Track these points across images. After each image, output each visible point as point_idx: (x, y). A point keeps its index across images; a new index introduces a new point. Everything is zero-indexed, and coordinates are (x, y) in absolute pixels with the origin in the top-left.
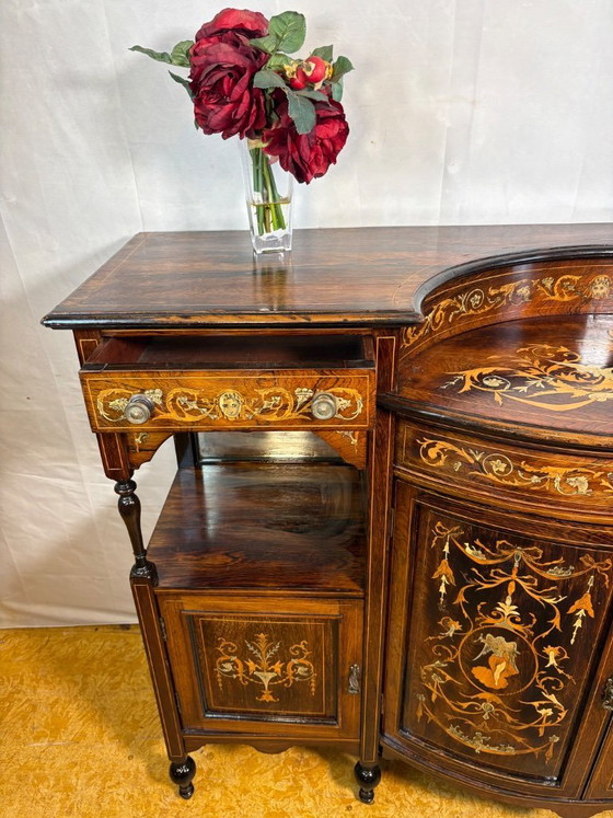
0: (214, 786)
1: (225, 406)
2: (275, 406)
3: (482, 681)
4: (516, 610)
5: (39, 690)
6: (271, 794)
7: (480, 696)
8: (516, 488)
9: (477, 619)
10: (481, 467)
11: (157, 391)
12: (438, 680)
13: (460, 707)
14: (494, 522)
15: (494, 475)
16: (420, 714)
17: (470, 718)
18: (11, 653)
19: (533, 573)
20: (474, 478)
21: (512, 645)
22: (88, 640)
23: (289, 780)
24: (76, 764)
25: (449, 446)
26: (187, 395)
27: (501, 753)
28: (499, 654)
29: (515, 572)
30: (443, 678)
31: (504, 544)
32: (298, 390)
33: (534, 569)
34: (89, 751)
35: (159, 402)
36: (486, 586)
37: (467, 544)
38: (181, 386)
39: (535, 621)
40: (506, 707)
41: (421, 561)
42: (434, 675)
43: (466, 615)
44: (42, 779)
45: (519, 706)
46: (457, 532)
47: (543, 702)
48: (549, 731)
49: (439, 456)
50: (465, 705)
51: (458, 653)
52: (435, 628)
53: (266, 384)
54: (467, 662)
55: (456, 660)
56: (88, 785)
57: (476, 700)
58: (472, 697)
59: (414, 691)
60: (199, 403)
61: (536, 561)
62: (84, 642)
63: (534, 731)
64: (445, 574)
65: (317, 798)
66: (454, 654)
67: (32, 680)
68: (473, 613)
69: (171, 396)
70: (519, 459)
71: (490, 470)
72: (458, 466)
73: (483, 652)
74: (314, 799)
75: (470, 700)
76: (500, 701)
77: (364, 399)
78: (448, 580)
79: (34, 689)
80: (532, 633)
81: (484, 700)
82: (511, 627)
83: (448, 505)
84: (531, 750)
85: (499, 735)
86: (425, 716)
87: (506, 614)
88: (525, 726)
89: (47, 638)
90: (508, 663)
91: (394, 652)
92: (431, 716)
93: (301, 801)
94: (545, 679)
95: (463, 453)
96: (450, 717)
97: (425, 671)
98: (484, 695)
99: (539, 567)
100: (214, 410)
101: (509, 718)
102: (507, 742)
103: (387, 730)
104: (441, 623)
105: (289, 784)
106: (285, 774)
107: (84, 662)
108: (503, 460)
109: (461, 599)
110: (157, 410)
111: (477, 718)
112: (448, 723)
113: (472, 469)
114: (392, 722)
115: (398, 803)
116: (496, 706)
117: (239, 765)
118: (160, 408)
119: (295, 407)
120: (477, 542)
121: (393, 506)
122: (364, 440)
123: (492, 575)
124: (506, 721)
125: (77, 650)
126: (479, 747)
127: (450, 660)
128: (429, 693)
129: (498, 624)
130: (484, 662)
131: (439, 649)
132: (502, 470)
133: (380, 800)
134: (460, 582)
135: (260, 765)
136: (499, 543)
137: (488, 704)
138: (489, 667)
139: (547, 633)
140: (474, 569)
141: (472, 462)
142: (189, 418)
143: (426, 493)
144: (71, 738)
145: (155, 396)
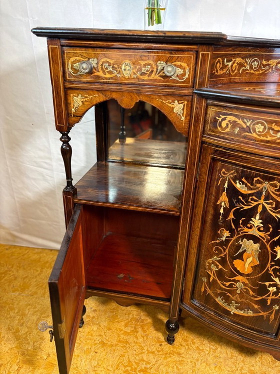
0: (94, 324)
1: (125, 70)
2: (147, 71)
3: (238, 269)
4: (261, 223)
5: (19, 271)
6: (122, 332)
7: (236, 278)
8: (268, 142)
9: (239, 229)
10: (250, 130)
11: (95, 59)
12: (214, 268)
13: (225, 285)
14: (254, 164)
15: (256, 134)
16: (203, 290)
17: (230, 292)
18: (10, 255)
19: (273, 199)
20: (245, 137)
21: (257, 246)
22: (46, 254)
23: (132, 327)
24: (30, 305)
25: (233, 118)
26: (108, 62)
27: (245, 314)
28: (249, 252)
29: (263, 198)
30: (217, 266)
31: (258, 179)
32: (159, 62)
33: (274, 196)
34: (37, 300)
35: (96, 66)
36: (246, 208)
37: (238, 181)
38: (106, 57)
39: (271, 229)
40: (250, 285)
41: (212, 194)
42: (212, 265)
43: (233, 227)
44: (12, 309)
45: (257, 285)
46: (233, 174)
47: (272, 283)
48: (274, 302)
49: (227, 125)
50: (228, 284)
51: (227, 251)
52: (216, 236)
53: (144, 58)
54: (231, 257)
55: (225, 255)
56: (33, 314)
57: (234, 281)
58: (232, 279)
59: (201, 276)
60: (113, 67)
61: (276, 190)
62: (45, 255)
63: (265, 301)
64: (224, 200)
65: (145, 338)
66: (224, 252)
67: (17, 267)
68: (237, 225)
69: (101, 63)
70: (271, 122)
71: (255, 131)
72: (237, 130)
73: (241, 251)
74: (143, 338)
75: (230, 281)
76: (247, 282)
77: (190, 69)
78: (225, 205)
79: (17, 271)
80: (269, 238)
81: (238, 281)
82: (257, 234)
83: (229, 156)
84: (262, 313)
85: (245, 303)
86: (205, 291)
87: (256, 226)
88: (260, 298)
89: (28, 251)
90: (254, 257)
91: (193, 251)
92: (209, 291)
93: (137, 337)
94: (273, 268)
95: (240, 122)
96: (219, 291)
97: (208, 263)
98: (239, 278)
99: (277, 195)
100: (119, 72)
101: (251, 293)
102: (249, 307)
103: (185, 300)
104: (219, 232)
105: (132, 329)
106: (131, 325)
107: (43, 263)
108: (262, 124)
109: (231, 216)
110: (94, 70)
111: (233, 292)
112: (217, 295)
113: (245, 131)
114: (188, 295)
115: (187, 347)
116: (245, 285)
117: (108, 317)
118: (95, 69)
119: (157, 72)
120: (244, 180)
121: (199, 162)
122: (188, 118)
123: (250, 200)
124: (249, 294)
125: (40, 258)
126: (233, 310)
127: (222, 255)
128: (209, 276)
129: (250, 232)
130: (240, 257)
131: (217, 249)
132: (261, 130)
133: (177, 344)
134: (232, 205)
135: (119, 318)
136: (255, 179)
137: (241, 283)
138: (243, 260)
139: (277, 238)
140: (240, 197)
141: (245, 127)
142: (108, 76)
143: (218, 150)
144: (30, 293)
145: (94, 62)
